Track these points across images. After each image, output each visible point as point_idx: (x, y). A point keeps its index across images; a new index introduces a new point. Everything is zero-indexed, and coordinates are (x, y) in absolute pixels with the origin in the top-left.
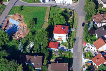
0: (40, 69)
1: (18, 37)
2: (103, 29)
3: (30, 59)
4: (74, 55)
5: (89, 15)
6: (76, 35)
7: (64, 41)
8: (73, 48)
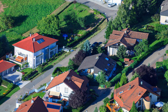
2: (97, 58)
7: (31, 65)
8: (30, 81)
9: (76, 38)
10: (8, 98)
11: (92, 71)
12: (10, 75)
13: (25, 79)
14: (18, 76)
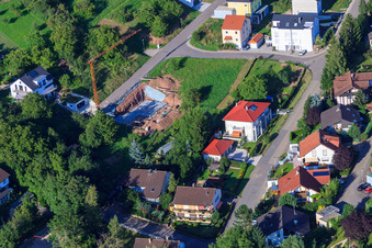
0: (157, 200)
1: (147, 129)
2: (338, 110)
3: (138, 177)
4: (256, 170)
5: (326, 76)
6: (282, 125)
7: (250, 139)
8: (261, 156)
9: (285, 97)
10: (248, 180)
11: (339, 126)
12: (232, 155)
13: (254, 155)
14: (242, 154)
